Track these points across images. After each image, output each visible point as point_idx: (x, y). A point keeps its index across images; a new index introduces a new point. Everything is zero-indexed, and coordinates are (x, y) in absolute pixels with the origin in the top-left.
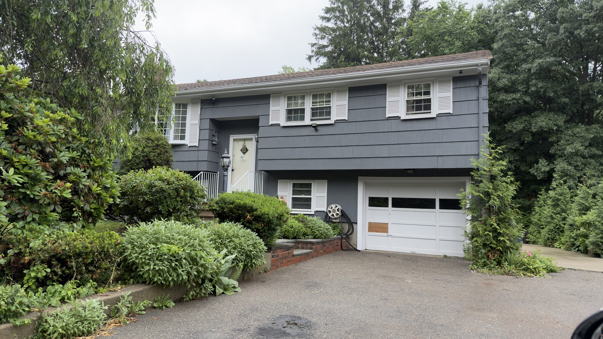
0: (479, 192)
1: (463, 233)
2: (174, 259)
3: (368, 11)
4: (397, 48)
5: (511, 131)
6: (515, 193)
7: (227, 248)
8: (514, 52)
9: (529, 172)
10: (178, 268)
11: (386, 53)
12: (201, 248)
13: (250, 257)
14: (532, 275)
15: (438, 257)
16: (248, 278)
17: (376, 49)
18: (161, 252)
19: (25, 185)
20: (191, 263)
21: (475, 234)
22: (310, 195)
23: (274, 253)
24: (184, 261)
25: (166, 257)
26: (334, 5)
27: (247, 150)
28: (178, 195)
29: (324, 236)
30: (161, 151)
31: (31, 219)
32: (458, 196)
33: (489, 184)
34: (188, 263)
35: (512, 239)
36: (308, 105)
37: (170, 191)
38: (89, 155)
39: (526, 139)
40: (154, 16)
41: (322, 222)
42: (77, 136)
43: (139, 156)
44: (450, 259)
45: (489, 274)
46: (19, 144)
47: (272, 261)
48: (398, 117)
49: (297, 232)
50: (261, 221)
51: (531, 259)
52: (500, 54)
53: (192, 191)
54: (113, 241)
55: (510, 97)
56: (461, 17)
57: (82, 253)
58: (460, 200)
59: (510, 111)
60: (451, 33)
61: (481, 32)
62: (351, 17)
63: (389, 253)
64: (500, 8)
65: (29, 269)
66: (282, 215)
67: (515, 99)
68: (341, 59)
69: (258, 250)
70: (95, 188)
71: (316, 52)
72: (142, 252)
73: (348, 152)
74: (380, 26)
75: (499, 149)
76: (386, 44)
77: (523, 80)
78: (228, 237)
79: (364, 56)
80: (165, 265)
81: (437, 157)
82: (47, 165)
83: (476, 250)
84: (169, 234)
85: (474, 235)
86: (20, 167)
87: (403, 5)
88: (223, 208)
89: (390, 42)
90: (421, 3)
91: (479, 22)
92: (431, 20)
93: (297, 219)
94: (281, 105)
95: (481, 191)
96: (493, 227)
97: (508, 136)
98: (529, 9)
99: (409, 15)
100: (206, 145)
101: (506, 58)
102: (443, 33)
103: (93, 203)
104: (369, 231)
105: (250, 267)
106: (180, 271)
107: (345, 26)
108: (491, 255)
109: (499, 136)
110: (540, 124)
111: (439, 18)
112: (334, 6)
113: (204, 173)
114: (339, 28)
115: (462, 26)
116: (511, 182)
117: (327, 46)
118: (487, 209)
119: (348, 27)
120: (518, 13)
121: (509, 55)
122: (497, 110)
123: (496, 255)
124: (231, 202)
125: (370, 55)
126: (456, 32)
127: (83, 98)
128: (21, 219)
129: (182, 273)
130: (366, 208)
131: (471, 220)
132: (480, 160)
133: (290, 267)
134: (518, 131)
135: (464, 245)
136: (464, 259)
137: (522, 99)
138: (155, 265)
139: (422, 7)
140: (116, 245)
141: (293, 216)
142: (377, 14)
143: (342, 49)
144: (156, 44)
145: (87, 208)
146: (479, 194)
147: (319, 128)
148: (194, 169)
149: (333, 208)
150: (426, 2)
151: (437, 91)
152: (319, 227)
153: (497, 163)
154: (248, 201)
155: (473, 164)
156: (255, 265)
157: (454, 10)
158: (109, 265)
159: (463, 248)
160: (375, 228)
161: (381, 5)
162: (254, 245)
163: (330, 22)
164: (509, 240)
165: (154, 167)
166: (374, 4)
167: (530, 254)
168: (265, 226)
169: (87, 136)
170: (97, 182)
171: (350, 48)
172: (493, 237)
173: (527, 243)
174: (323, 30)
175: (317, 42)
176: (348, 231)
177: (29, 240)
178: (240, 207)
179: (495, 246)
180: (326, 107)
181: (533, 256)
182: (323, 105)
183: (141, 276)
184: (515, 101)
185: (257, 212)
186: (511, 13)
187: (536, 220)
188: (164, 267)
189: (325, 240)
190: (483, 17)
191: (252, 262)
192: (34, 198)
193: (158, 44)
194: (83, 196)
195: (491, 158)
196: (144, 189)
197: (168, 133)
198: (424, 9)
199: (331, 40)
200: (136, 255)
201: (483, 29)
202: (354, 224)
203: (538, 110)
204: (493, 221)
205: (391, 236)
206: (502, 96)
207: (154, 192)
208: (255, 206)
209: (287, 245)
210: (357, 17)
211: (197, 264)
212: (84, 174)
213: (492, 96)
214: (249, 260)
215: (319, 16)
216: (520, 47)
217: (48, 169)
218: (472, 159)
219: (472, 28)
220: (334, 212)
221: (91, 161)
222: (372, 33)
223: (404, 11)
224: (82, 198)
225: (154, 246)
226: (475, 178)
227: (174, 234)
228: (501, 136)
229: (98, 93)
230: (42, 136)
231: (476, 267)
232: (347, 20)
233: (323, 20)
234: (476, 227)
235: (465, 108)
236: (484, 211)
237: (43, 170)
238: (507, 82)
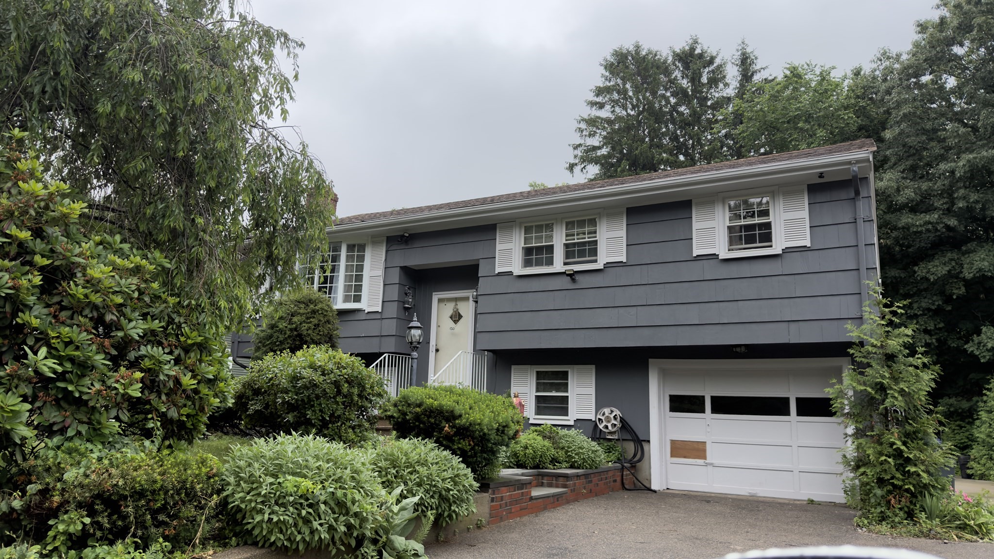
0: (865, 384)
1: (840, 460)
2: (305, 503)
3: (666, 90)
4: (717, 145)
5: (927, 279)
6: (933, 385)
7: (406, 484)
8: (923, 143)
9: (965, 350)
10: (312, 519)
11: (700, 154)
12: (354, 484)
13: (448, 500)
14: (975, 537)
15: (798, 502)
16: (446, 538)
17: (681, 148)
18: (283, 491)
19: (67, 375)
20: (337, 510)
21: (861, 460)
22: (567, 391)
23: (494, 494)
24: (323, 506)
25: (291, 499)
26: (610, 82)
27: (460, 317)
28: (339, 392)
29: (590, 465)
30: (320, 320)
31: (73, 433)
32: (828, 392)
33: (884, 370)
34: (330, 511)
35: (932, 470)
36: (559, 240)
37: (325, 386)
38: (179, 327)
39: (955, 291)
40: (291, 98)
41: (586, 438)
42: (162, 295)
43: (285, 329)
44: (819, 506)
45: (891, 534)
46: (63, 308)
47: (492, 508)
48: (714, 254)
49: (541, 457)
50: (468, 437)
51: (971, 508)
52: (898, 148)
53: (362, 387)
54: (204, 470)
55: (921, 219)
56: (826, 91)
57: (147, 490)
58: (830, 399)
59: (923, 244)
60: (808, 118)
61: (861, 112)
62: (638, 99)
63: (709, 495)
64: (892, 72)
65: (56, 517)
66: (507, 426)
67: (930, 223)
68: (622, 166)
69: (461, 488)
70: (187, 381)
71: (582, 157)
72: (252, 489)
73: (629, 317)
74: (688, 111)
75: (898, 307)
76: (699, 140)
77: (943, 190)
78: (409, 465)
79: (662, 160)
80: (290, 514)
81: (787, 323)
82: (107, 342)
83: (866, 491)
84: (300, 459)
85: (859, 464)
86: (60, 347)
87: (724, 77)
88: (405, 414)
89: (706, 137)
90: (756, 72)
91: (858, 97)
92: (775, 97)
93: (540, 433)
94: (514, 241)
95: (868, 383)
96: (895, 447)
97: (922, 287)
98: (945, 71)
99: (736, 91)
100: (393, 310)
101: (908, 154)
102: (795, 117)
103: (185, 406)
104: (672, 456)
105: (447, 519)
106: (316, 524)
107: (628, 115)
108: (893, 499)
109: (904, 287)
110: (978, 264)
111: (788, 92)
112: (609, 84)
113: (389, 356)
114: (619, 119)
115: (827, 104)
116: (925, 365)
117: (599, 148)
118: (881, 414)
119: (633, 115)
120: (926, 79)
121: (914, 148)
122: (899, 242)
123: (903, 500)
124: (418, 402)
125: (671, 158)
126: (818, 114)
127: (175, 234)
128: (59, 433)
129: (319, 528)
130: (665, 415)
131: (853, 435)
132: (864, 327)
133: (525, 519)
134: (939, 278)
135: (844, 481)
136: (844, 506)
137: (942, 223)
138: (272, 513)
139: (757, 78)
140: (209, 478)
141: (533, 428)
142: (682, 95)
143: (625, 151)
144: (301, 146)
145: (173, 413)
146: (864, 388)
147: (577, 277)
148: (375, 350)
149: (607, 414)
150: (764, 69)
151: (782, 209)
152: (580, 448)
153: (897, 331)
154: (447, 402)
155: (851, 334)
156: (457, 515)
157: (813, 79)
158: (193, 512)
159: (843, 486)
160: (681, 449)
161: (688, 78)
162: (455, 479)
163: (603, 110)
164: (927, 472)
165: (305, 346)
166: (676, 76)
167: (969, 499)
168: (475, 445)
169: (178, 295)
170: (191, 371)
171: (637, 149)
172: (895, 465)
173: (969, 477)
174: (592, 122)
175: (582, 142)
176: (635, 456)
177: (63, 468)
178: (431, 411)
179: (900, 483)
180: (589, 242)
181: (976, 501)
182: (585, 238)
183: (249, 532)
184: (930, 227)
185: (461, 420)
186: (914, 80)
187: (982, 436)
188: (287, 518)
189: (590, 471)
190: (863, 88)
191: (450, 509)
192: (80, 397)
193: (304, 145)
194: (166, 394)
195: (883, 322)
196: (284, 383)
197: (336, 293)
198: (760, 80)
199: (605, 138)
200: (241, 495)
201: (864, 108)
202: (643, 443)
203: (974, 240)
204: (894, 436)
205: (711, 464)
206: (906, 219)
207: (300, 387)
208: (458, 409)
209: (520, 480)
210: (648, 99)
211: (347, 514)
212: (168, 357)
213: (888, 219)
214: (444, 506)
215: (586, 101)
216: (932, 134)
217: (108, 349)
218: (849, 326)
219: (846, 108)
220: (609, 422)
221: (182, 335)
222: (674, 123)
223: (726, 85)
224: (164, 398)
225: (272, 480)
226: (857, 359)
227: (310, 458)
228: (909, 288)
229: (199, 226)
230: (99, 294)
231: (866, 522)
232: (632, 105)
233: (592, 107)
234: (863, 448)
235: (832, 237)
236: (876, 418)
237: (100, 350)
238: (913, 194)
